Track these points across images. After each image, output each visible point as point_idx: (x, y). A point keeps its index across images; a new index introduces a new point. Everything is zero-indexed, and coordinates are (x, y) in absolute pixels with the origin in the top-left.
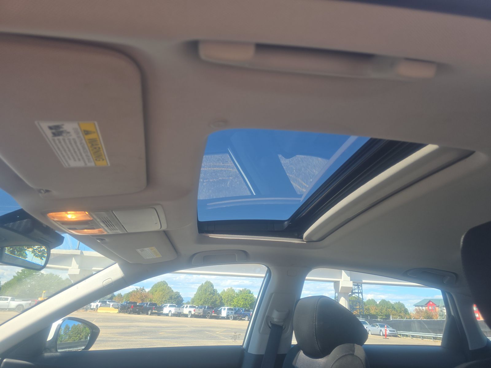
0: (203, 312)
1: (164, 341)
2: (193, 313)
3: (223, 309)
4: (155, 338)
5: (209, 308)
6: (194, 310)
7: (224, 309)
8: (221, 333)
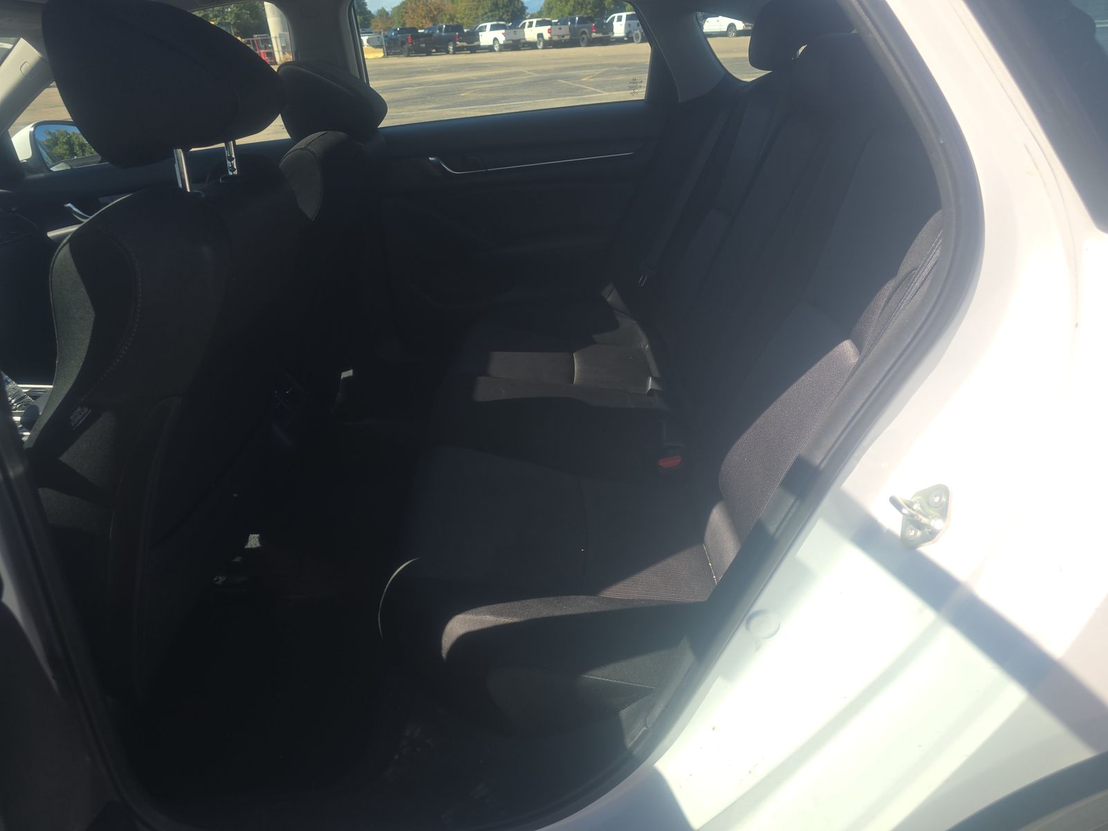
0: (570, 32)
1: (466, 110)
2: (547, 36)
3: (616, 19)
4: (448, 107)
5: (582, 20)
6: (550, 31)
7: (620, 19)
8: (591, 80)
